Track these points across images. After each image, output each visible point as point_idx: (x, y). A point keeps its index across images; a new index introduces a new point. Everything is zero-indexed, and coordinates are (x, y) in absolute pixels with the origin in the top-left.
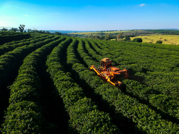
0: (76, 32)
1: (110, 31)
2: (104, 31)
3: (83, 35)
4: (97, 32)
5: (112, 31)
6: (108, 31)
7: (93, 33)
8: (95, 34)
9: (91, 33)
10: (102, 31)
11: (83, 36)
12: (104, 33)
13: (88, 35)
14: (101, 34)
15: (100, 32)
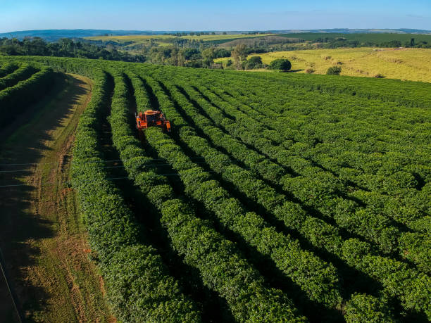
0: (107, 35)
1: (198, 34)
2: (185, 34)
3: (130, 43)
4: (168, 37)
5: (203, 33)
6: (192, 34)
7: (154, 37)
8: (161, 40)
10: (178, 34)
11: (130, 45)
12: (184, 37)
13: (142, 42)
14: (179, 42)
15: (175, 35)
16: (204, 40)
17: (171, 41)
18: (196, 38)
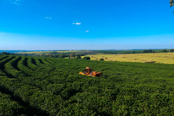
2: (57, 51)
6: (60, 51)
9: (42, 52)
11: (34, 55)
17: (51, 53)
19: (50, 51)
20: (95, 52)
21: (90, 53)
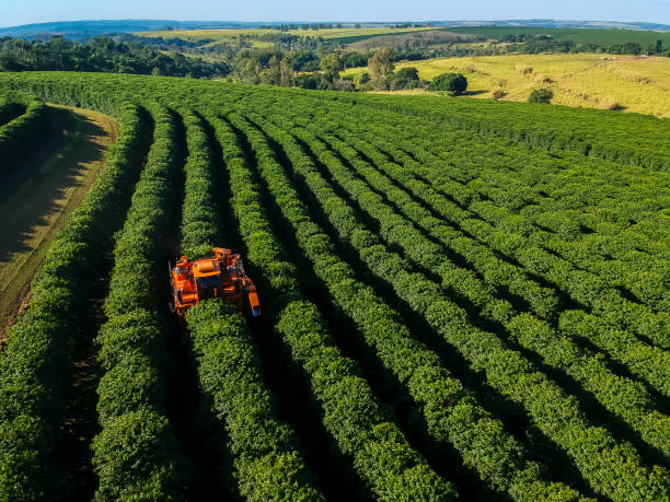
0: (170, 29)
1: (316, 27)
2: (294, 27)
3: (207, 41)
4: (266, 31)
5: (322, 26)
6: (306, 27)
7: (245, 32)
8: (256, 37)
9: (236, 32)
10: (284, 27)
11: (206, 46)
12: (292, 32)
13: (226, 40)
14: (284, 41)
15: (278, 28)
16: (324, 37)
17: (271, 38)
18: (311, 33)
19: (264, 27)
20: (464, 36)
21: (442, 42)
